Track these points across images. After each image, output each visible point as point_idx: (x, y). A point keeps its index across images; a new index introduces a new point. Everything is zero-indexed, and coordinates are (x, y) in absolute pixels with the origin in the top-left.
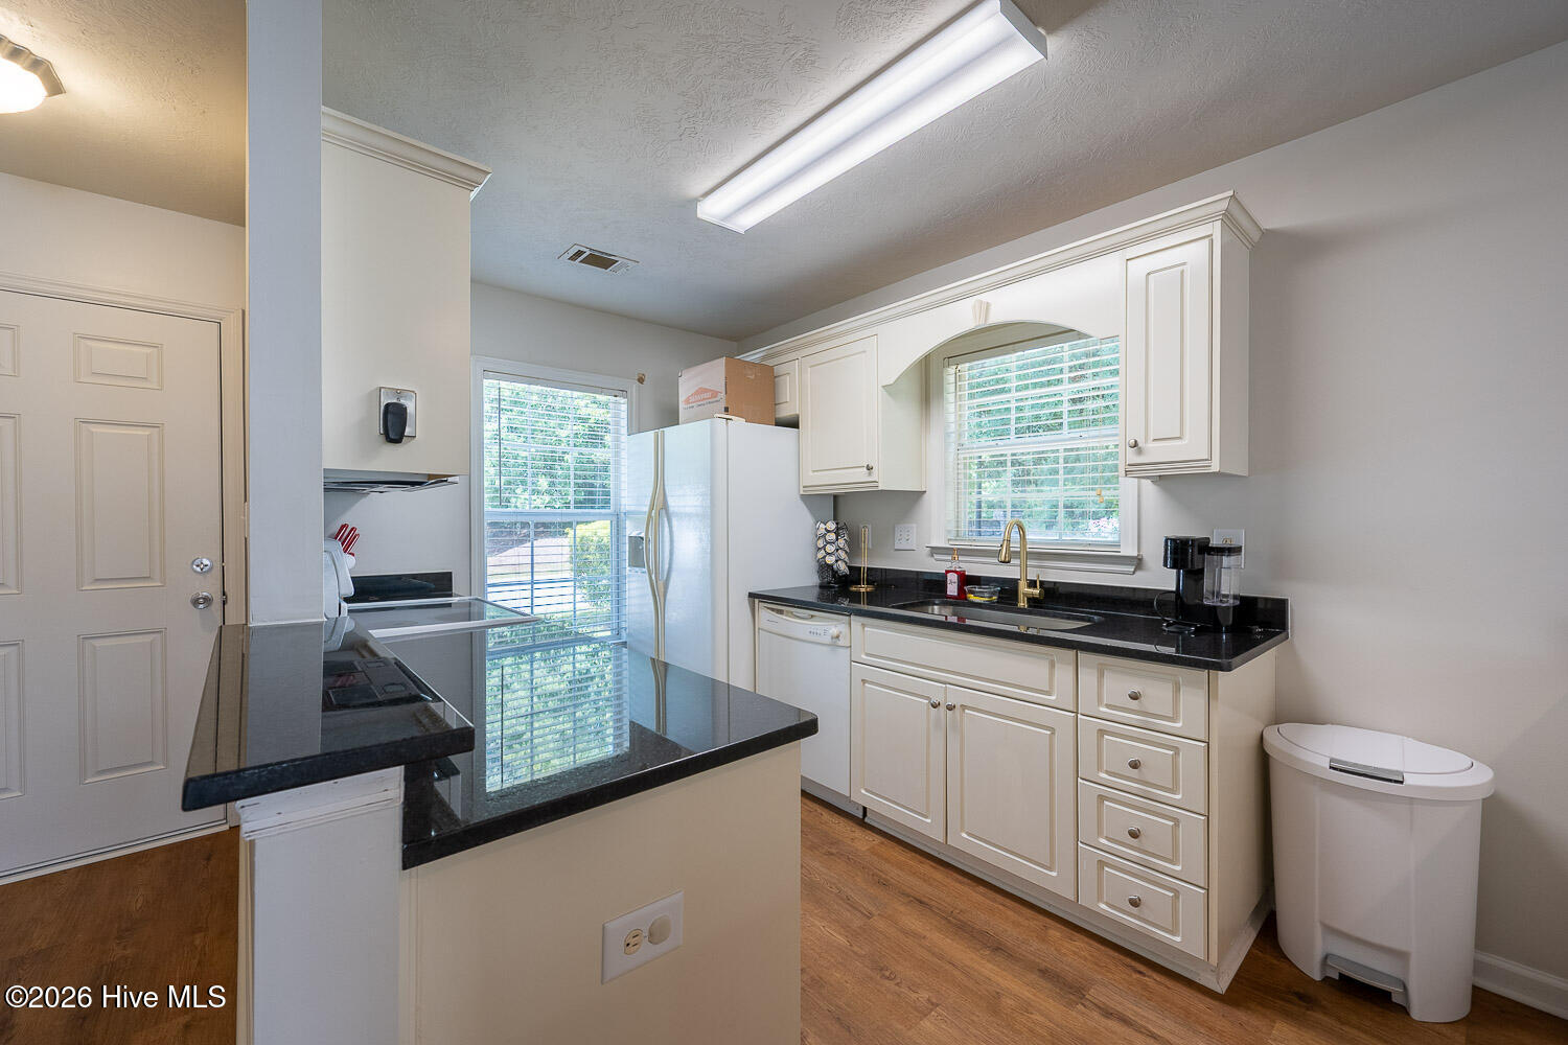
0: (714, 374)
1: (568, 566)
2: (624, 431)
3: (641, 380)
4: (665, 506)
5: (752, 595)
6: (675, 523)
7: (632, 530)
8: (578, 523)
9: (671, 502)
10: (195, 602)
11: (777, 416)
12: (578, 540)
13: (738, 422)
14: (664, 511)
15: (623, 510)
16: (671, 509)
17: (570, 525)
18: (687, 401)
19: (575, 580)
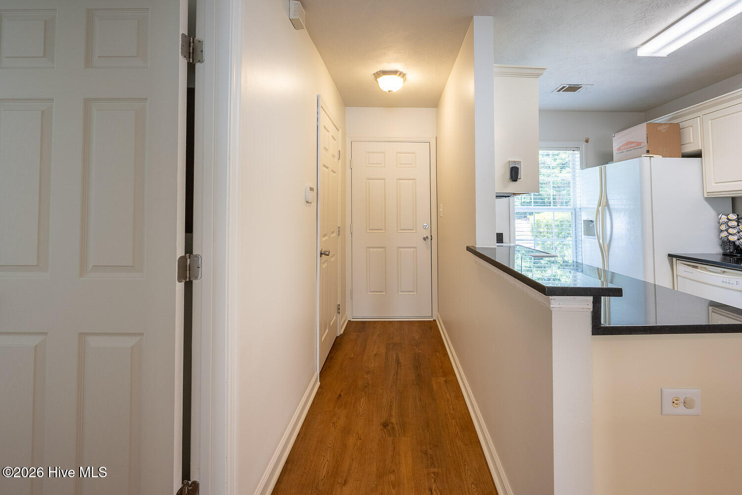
0: (639, 132)
1: (530, 233)
2: (578, 167)
3: (587, 141)
4: (607, 205)
5: (670, 255)
6: (614, 214)
7: (585, 217)
8: (536, 213)
9: (610, 202)
10: (424, 239)
11: (683, 152)
12: (536, 221)
13: (657, 159)
14: (606, 207)
15: (578, 206)
16: (611, 207)
17: (531, 214)
18: (619, 149)
19: (534, 240)
